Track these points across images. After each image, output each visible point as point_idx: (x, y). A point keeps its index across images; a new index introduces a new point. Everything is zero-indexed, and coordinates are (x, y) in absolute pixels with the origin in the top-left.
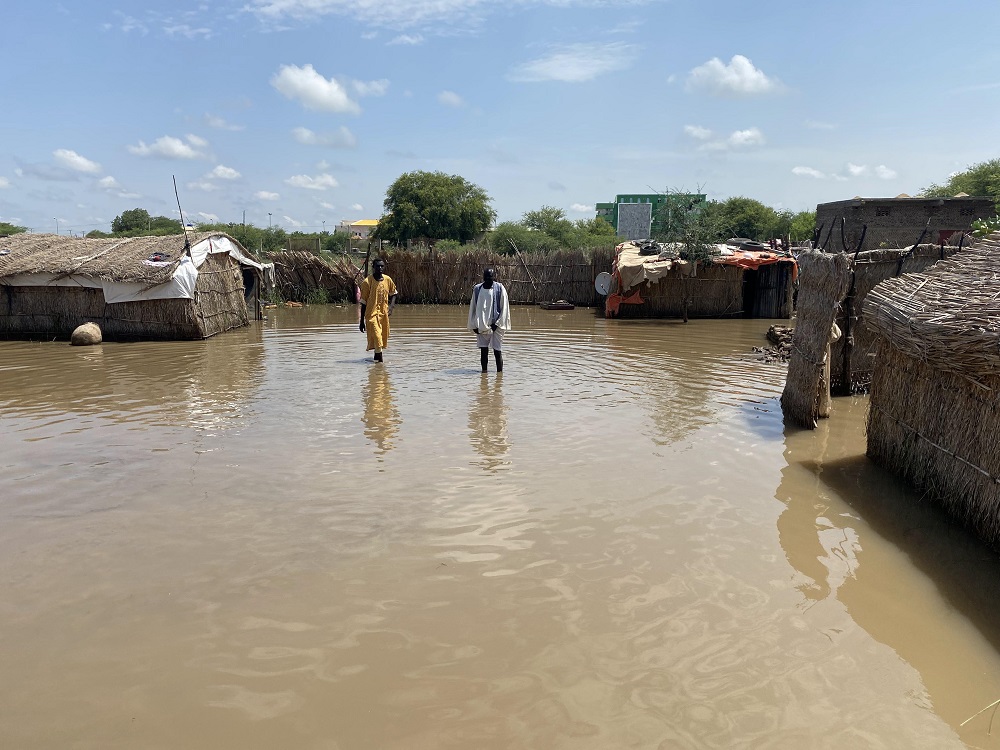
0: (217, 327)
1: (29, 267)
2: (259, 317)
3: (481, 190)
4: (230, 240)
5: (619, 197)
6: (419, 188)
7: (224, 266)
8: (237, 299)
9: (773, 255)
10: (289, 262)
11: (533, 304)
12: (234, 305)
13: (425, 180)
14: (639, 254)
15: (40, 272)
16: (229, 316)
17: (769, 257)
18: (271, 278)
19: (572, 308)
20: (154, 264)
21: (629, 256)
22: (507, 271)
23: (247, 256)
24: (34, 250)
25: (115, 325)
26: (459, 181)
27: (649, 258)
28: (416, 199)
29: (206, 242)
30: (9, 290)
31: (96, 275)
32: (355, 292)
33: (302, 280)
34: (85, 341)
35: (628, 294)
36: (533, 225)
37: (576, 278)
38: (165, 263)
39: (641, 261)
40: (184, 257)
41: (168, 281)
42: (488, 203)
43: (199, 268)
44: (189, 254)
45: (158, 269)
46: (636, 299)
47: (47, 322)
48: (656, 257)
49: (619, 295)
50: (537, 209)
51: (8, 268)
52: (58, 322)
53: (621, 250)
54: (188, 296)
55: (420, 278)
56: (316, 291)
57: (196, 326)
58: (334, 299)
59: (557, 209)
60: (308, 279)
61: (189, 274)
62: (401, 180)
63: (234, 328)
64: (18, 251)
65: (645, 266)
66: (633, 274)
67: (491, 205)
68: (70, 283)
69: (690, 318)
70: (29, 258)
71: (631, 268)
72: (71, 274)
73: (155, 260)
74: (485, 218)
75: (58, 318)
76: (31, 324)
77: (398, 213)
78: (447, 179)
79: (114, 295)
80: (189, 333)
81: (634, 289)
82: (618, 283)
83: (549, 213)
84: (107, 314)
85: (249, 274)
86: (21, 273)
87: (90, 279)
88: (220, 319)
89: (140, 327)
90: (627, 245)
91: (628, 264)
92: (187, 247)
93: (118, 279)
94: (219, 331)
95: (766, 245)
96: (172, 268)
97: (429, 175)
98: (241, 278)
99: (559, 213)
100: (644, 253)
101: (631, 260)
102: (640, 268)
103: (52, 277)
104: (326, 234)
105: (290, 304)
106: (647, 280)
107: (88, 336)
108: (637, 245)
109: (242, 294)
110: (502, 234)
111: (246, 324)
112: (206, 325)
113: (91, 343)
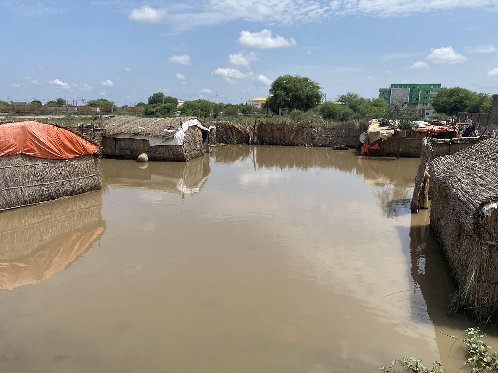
0: (191, 156)
1: (123, 131)
2: (208, 151)
3: (317, 84)
4: (198, 120)
5: (392, 85)
6: (287, 83)
7: (194, 130)
8: (200, 144)
9: (446, 128)
10: (222, 125)
11: (329, 146)
12: (198, 147)
13: (290, 79)
14: (379, 126)
15: (127, 133)
16: (196, 151)
17: (443, 129)
18: (214, 133)
19: (347, 149)
20: (168, 131)
21: (374, 126)
22: (318, 131)
23: (204, 126)
24: (124, 124)
25: (153, 155)
26: (306, 80)
27: (383, 128)
28: (285, 89)
29: (188, 121)
30: (116, 139)
31: (147, 135)
32: (249, 139)
33: (227, 134)
34: (142, 161)
35: (372, 145)
36: (342, 102)
37: (351, 134)
38: (173, 131)
39: (379, 129)
40: (180, 128)
41: (173, 138)
42: (320, 90)
43: (185, 133)
44: (181, 127)
45: (170, 133)
46: (376, 147)
47: (128, 152)
48: (387, 127)
49: (368, 145)
50: (345, 94)
51: (116, 131)
52: (132, 152)
53: (371, 123)
54: (181, 144)
55: (277, 134)
56: (232, 139)
57: (183, 156)
58: (239, 142)
59: (355, 93)
60: (230, 133)
61: (181, 135)
62: (279, 79)
63: (198, 156)
64: (119, 124)
65: (381, 132)
66: (375, 135)
67: (321, 91)
68: (138, 138)
69: (400, 157)
70: (123, 127)
71: (374, 132)
72: (138, 134)
73: (169, 129)
74: (318, 98)
75: (132, 151)
76: (123, 153)
77: (276, 96)
78: (300, 79)
79: (153, 143)
80: (181, 159)
81: (375, 142)
82: (368, 139)
83: (351, 96)
84: (151, 150)
85: (205, 133)
86: (120, 133)
87: (145, 136)
88: (193, 153)
89: (162, 155)
90: (374, 120)
91: (373, 131)
92: (181, 125)
93: (155, 136)
94: (193, 158)
95: (444, 122)
96: (175, 133)
97: (291, 77)
98: (201, 135)
99: (356, 95)
100: (381, 125)
101: (374, 129)
102: (378, 133)
103: (131, 135)
104: (242, 104)
105: (222, 144)
106: (381, 139)
107: (144, 159)
108: (379, 121)
109: (202, 142)
110: (325, 107)
111: (203, 155)
112: (187, 155)
113: (144, 162)
